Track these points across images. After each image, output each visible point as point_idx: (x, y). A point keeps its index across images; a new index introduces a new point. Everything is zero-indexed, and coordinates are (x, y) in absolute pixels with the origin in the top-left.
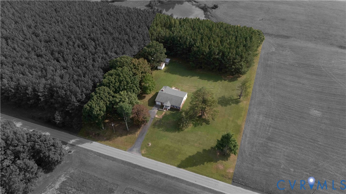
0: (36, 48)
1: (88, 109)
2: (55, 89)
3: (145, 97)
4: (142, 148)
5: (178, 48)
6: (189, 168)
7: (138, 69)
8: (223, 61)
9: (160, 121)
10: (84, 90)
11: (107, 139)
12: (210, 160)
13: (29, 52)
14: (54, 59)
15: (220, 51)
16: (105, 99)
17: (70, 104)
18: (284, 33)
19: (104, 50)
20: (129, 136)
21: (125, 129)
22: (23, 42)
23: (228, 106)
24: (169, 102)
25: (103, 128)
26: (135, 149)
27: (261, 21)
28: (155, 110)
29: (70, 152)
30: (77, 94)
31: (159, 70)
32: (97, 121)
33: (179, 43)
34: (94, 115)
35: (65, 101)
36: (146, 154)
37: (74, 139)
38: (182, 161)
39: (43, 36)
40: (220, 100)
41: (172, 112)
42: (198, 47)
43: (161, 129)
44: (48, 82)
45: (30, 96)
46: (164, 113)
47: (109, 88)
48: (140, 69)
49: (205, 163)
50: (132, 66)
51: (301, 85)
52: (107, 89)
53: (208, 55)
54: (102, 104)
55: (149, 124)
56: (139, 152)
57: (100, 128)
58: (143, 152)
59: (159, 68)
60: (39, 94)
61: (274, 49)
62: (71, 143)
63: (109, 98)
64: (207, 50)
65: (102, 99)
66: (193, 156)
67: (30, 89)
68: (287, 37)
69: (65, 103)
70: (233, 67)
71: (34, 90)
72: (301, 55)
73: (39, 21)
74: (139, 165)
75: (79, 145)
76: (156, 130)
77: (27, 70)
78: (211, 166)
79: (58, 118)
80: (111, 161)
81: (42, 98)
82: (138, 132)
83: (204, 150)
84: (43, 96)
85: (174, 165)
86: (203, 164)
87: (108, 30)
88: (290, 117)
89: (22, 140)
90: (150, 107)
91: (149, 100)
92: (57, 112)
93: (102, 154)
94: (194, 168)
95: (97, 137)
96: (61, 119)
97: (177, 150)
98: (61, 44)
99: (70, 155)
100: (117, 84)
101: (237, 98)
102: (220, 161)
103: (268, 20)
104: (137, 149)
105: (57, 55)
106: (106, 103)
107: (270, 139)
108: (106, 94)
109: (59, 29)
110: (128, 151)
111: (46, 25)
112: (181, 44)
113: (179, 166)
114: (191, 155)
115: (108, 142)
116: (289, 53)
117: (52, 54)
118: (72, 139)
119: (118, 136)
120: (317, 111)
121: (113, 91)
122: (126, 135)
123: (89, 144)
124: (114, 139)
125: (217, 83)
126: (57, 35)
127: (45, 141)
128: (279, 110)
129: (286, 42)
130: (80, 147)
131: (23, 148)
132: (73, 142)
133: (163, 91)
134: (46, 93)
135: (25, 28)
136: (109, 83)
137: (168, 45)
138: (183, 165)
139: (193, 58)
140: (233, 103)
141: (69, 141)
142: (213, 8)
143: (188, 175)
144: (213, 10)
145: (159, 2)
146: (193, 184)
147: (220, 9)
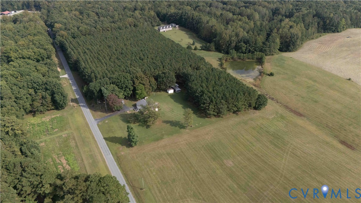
4: (101, 122)
7: (138, 80)
9: (127, 114)
11: (94, 111)
21: (106, 110)
24: (140, 107)
26: (98, 120)
28: (132, 109)
31: (167, 92)
37: (83, 104)
38: (109, 137)
40: (175, 122)
43: (121, 118)
46: (134, 112)
47: (110, 81)
48: (140, 80)
50: (135, 76)
51: (251, 145)
54: (97, 85)
55: (120, 113)
56: (98, 122)
60: (87, 73)
63: (104, 85)
74: (90, 127)
75: (81, 107)
76: (119, 117)
78: (117, 146)
79: (85, 89)
82: (110, 114)
83: (125, 138)
85: (103, 137)
88: (204, 153)
90: (131, 107)
94: (110, 143)
95: (92, 108)
97: (113, 130)
99: (72, 108)
102: (125, 146)
106: (101, 87)
107: (169, 154)
110: (95, 119)
114: (117, 136)
119: (100, 111)
120: (231, 163)
121: (110, 83)
122: (104, 113)
123: (86, 108)
124: (97, 112)
128: (203, 146)
132: (81, 105)
133: (145, 100)
140: (177, 127)
141: (81, 103)
142: (269, 75)
143: (102, 144)
144: (267, 76)
145: (231, 60)
146: (98, 148)
147: (274, 77)
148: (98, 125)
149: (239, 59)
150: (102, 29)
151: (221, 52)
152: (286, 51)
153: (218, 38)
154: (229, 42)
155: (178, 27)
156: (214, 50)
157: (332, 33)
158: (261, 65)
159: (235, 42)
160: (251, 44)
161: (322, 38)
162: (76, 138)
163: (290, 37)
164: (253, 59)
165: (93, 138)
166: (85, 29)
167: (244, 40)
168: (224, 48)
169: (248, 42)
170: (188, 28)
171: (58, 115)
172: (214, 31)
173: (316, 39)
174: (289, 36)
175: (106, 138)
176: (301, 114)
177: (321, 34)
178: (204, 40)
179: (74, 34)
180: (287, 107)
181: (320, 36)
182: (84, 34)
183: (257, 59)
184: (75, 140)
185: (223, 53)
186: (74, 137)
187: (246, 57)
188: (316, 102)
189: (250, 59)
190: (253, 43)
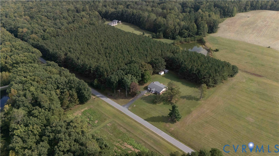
0: (99, 50)
1: (109, 78)
2: (99, 68)
3: (144, 85)
4: (130, 107)
5: (174, 65)
6: (150, 122)
7: (143, 68)
8: (198, 76)
9: (146, 97)
10: (112, 70)
11: (115, 99)
12: (163, 121)
13: (95, 51)
14: (106, 56)
15: (197, 69)
16: (119, 76)
17: (103, 76)
18: (259, 74)
19: (131, 56)
20: (126, 100)
21: (125, 96)
22: (95, 47)
23: (191, 101)
24: (154, 89)
25: (115, 93)
26: (126, 106)
27: (246, 63)
28: (146, 92)
29: (95, 99)
30: (108, 72)
31: (159, 74)
32: (112, 87)
33: (175, 62)
34: (111, 82)
35: (102, 74)
36: (130, 110)
37: (99, 95)
38: (148, 118)
39: (105, 45)
40: (188, 96)
41: (155, 95)
42: (185, 65)
43: (144, 101)
44: (97, 64)
45: (87, 70)
46: (150, 94)
47: (124, 72)
48: (144, 67)
49: (160, 122)
50: (140, 65)
51: (251, 103)
52: (122, 71)
53: (189, 71)
54: (117, 77)
55: (139, 96)
56: (128, 108)
57: (113, 92)
58: (129, 108)
59: (159, 73)
60: (91, 69)
61: (244, 81)
62: (97, 96)
63: (122, 76)
64: (190, 67)
65: (118, 75)
66: (155, 117)
67: (89, 66)
68: (260, 76)
69: (101, 75)
70: (203, 80)
71: (90, 67)
72: (263, 88)
73: (106, 39)
74: (125, 113)
75: (101, 98)
76: (142, 100)
77: (91, 58)
78: (162, 124)
79: (96, 82)
80: (112, 108)
81: (92, 71)
82: (132, 99)
83: (163, 116)
84: (93, 70)
85: (143, 119)
86: (159, 122)
87: (138, 48)
88: (229, 116)
89: (75, 82)
90: (144, 90)
91: (145, 87)
92: (96, 79)
93: (109, 104)
94: (153, 123)
95: (110, 97)
96: (97, 83)
97: (147, 112)
98: (112, 50)
99: (94, 100)
100: (128, 71)
101: (199, 98)
102: (169, 123)
103: (251, 64)
104: (127, 106)
105: (107, 54)
106: (119, 78)
107: (207, 122)
108: (121, 74)
109: (114, 44)
110: (122, 106)
111: (109, 41)
112: (176, 63)
113: (145, 120)
114: (154, 116)
115: (115, 100)
116: (255, 85)
117: (106, 54)
118: (98, 95)
119: (121, 99)
120: (252, 119)
121: (125, 73)
122: (125, 99)
123: (105, 98)
124: (118, 99)
125: (191, 88)
126: (111, 46)
127: (85, 85)
128: (223, 111)
129: (257, 78)
130: (100, 99)
131: (75, 86)
132: (98, 96)
133: (154, 83)
134: (95, 69)
135: (98, 41)
136: (124, 69)
137: (169, 62)
138: (147, 120)
139: (180, 71)
140: (194, 100)
141: (97, 95)
142: (215, 51)
143: (147, 124)
144: (215, 52)
145: (180, 43)
146: (148, 129)
147: (219, 52)
148: (129, 110)
149: (186, 42)
150: (67, 29)
151: (168, 38)
152: (211, 33)
153: (163, 28)
154: (174, 30)
155: (121, 22)
156: (163, 37)
157: (229, 17)
158: (204, 45)
159: (179, 30)
160: (191, 30)
161: (225, 21)
162: (122, 125)
163: (213, 23)
164: (194, 41)
165: (136, 121)
166: (52, 31)
167: (185, 27)
168: (171, 35)
169: (188, 29)
170: (130, 23)
171: (86, 109)
172: (158, 23)
173: (223, 23)
174: (213, 21)
175: (146, 119)
176: (259, 75)
177: (223, 19)
178: (149, 31)
179: (43, 36)
180: (247, 72)
181: (224, 20)
182: (52, 35)
183: (197, 41)
184: (122, 126)
185: (170, 39)
186: (118, 124)
187: (190, 40)
188: (262, 65)
189: (193, 41)
190: (191, 29)
